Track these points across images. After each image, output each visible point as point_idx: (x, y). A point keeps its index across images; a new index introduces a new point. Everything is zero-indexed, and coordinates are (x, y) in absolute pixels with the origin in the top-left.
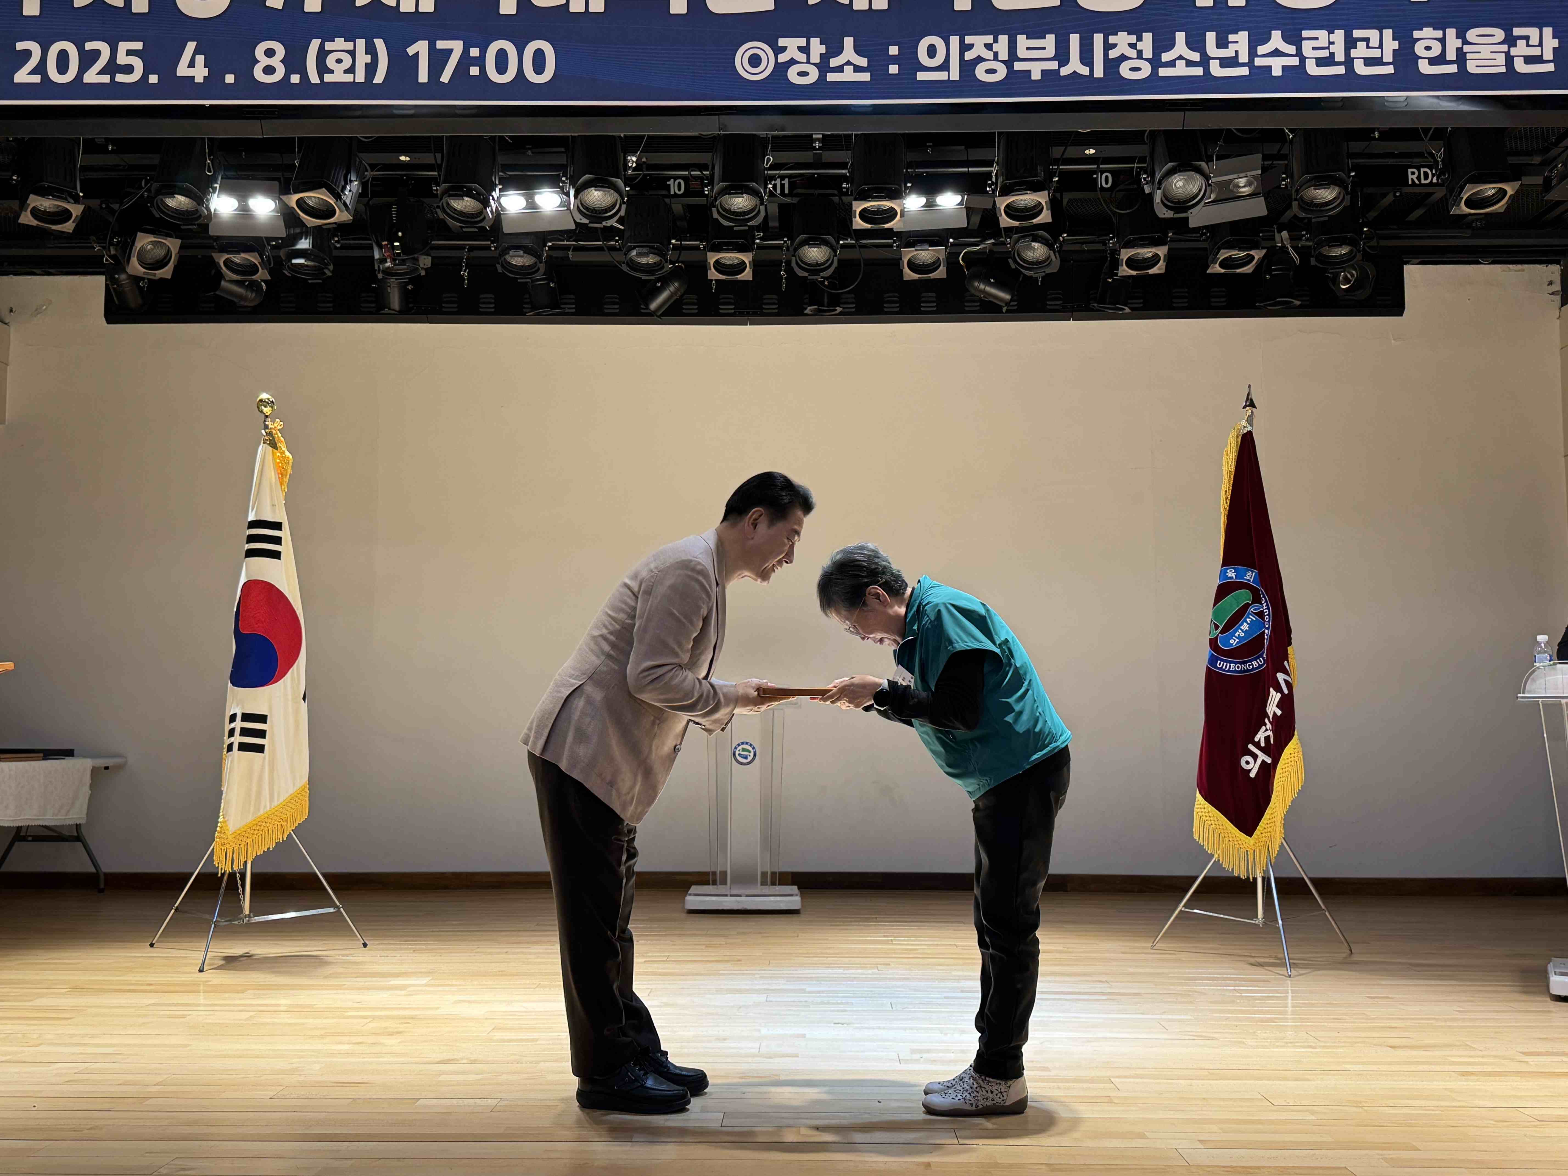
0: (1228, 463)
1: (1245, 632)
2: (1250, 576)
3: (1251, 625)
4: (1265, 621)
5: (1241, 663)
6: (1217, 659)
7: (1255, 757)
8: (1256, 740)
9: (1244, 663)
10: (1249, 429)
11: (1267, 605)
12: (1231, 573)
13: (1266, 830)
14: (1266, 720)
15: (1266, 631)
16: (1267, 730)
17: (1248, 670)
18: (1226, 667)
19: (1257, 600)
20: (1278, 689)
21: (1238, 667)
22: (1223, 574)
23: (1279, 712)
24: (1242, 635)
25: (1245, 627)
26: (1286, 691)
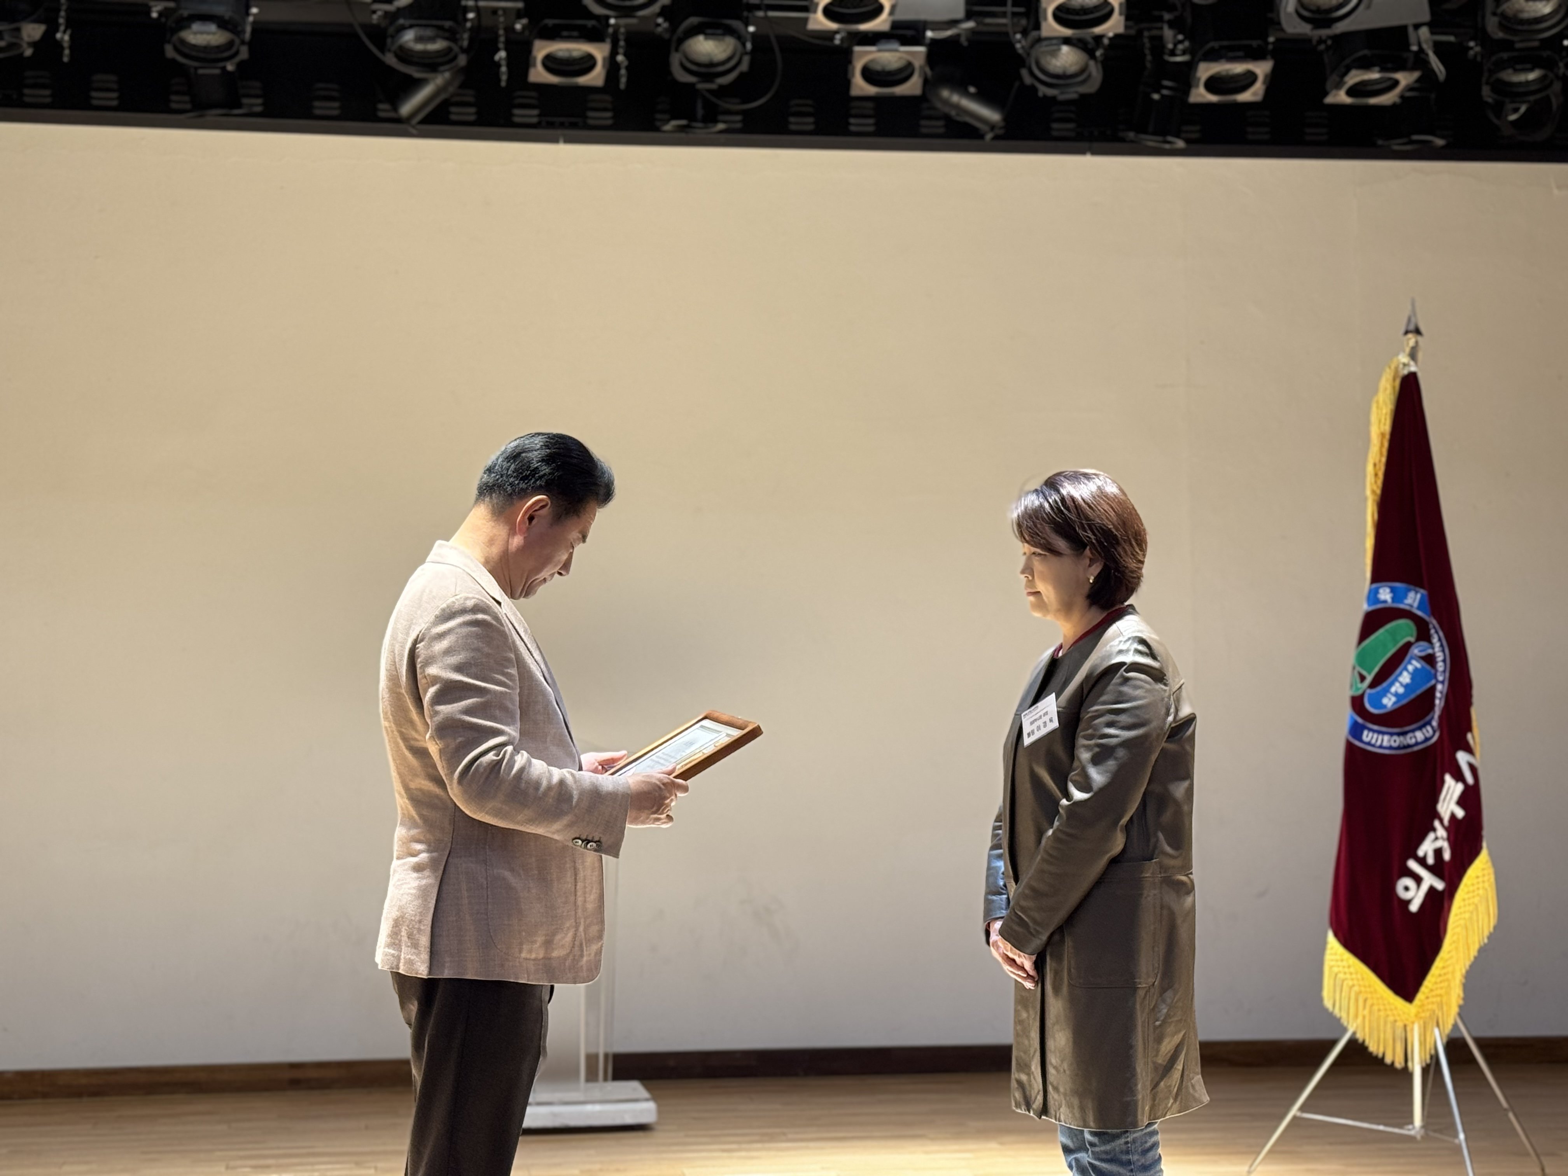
0: (1380, 421)
1: (1406, 686)
2: (1413, 599)
3: (1415, 674)
4: (1436, 671)
5: (1399, 734)
6: (1364, 727)
7: (1418, 880)
8: (1421, 853)
9: (1404, 734)
10: (1413, 369)
11: (1442, 645)
12: (1385, 595)
13: (1434, 993)
14: (1437, 824)
15: (1439, 687)
16: (1436, 839)
17: (1409, 746)
18: (1377, 740)
19: (1423, 635)
20: (1459, 776)
21: (1395, 741)
22: (1373, 597)
23: (1460, 813)
24: (1401, 690)
25: (1405, 678)
26: (1470, 780)
